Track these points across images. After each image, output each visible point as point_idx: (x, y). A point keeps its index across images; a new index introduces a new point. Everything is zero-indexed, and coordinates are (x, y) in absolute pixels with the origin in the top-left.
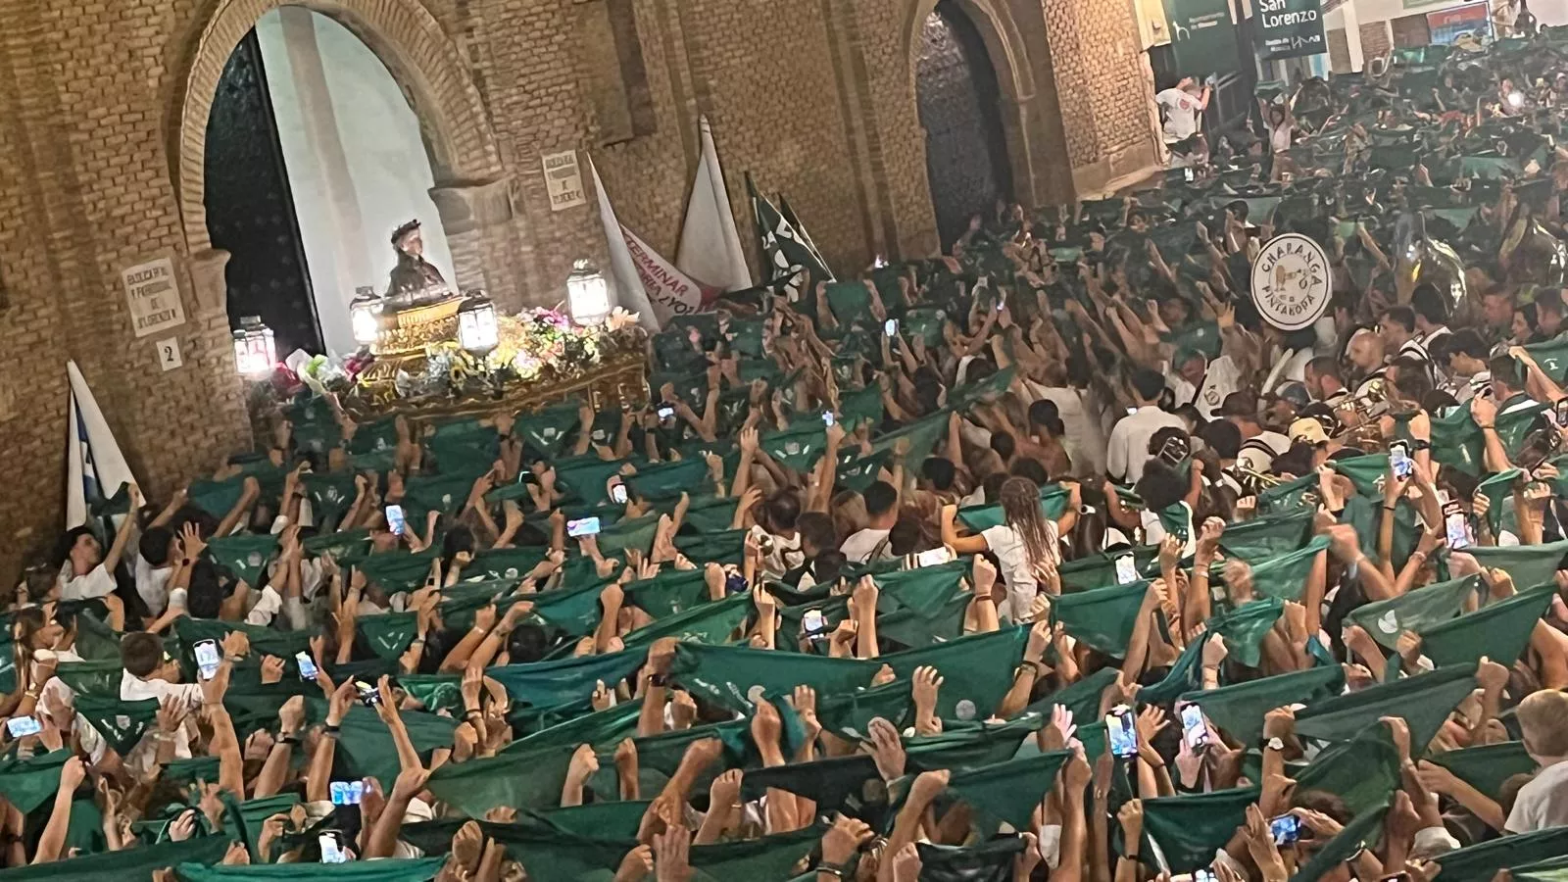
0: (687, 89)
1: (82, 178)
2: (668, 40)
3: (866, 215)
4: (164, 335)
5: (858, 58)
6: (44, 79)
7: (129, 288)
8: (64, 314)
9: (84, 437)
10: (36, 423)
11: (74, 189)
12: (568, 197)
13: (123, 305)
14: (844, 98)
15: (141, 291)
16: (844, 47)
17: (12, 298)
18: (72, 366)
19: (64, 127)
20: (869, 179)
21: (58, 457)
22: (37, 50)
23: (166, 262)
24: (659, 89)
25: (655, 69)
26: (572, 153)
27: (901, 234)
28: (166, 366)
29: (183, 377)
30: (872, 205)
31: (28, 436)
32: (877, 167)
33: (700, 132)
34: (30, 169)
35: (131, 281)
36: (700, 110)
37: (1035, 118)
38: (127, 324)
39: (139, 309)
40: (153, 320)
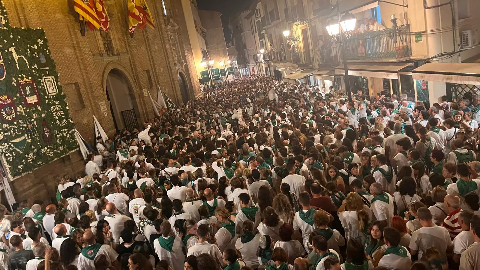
0: (156, 82)
1: (94, 90)
2: (154, 75)
3: (175, 98)
4: (105, 112)
5: (173, 79)
6: (88, 77)
7: (100, 105)
8: (92, 109)
9: (96, 125)
10: (90, 124)
11: (93, 92)
12: (146, 95)
13: (100, 108)
14: (171, 84)
15: (102, 106)
16: (171, 77)
17: (86, 107)
18: (94, 116)
19: (91, 84)
20: (175, 93)
21: (93, 128)
22: (87, 73)
23: (104, 102)
24: (153, 82)
25: (153, 79)
26: (146, 89)
27: (179, 100)
28: (106, 116)
29: (107, 117)
30: (176, 97)
31: (89, 125)
32: (176, 92)
33: (158, 87)
34: (87, 89)
35: (101, 104)
36: (158, 84)
37: (190, 87)
38: (101, 110)
39: (102, 108)
40: (103, 110)
